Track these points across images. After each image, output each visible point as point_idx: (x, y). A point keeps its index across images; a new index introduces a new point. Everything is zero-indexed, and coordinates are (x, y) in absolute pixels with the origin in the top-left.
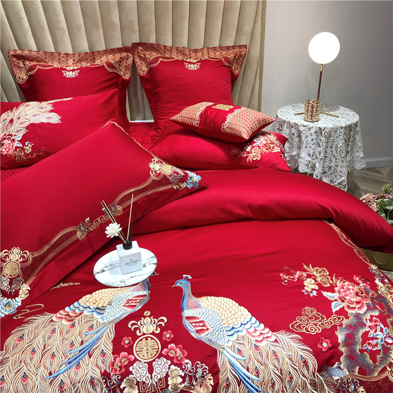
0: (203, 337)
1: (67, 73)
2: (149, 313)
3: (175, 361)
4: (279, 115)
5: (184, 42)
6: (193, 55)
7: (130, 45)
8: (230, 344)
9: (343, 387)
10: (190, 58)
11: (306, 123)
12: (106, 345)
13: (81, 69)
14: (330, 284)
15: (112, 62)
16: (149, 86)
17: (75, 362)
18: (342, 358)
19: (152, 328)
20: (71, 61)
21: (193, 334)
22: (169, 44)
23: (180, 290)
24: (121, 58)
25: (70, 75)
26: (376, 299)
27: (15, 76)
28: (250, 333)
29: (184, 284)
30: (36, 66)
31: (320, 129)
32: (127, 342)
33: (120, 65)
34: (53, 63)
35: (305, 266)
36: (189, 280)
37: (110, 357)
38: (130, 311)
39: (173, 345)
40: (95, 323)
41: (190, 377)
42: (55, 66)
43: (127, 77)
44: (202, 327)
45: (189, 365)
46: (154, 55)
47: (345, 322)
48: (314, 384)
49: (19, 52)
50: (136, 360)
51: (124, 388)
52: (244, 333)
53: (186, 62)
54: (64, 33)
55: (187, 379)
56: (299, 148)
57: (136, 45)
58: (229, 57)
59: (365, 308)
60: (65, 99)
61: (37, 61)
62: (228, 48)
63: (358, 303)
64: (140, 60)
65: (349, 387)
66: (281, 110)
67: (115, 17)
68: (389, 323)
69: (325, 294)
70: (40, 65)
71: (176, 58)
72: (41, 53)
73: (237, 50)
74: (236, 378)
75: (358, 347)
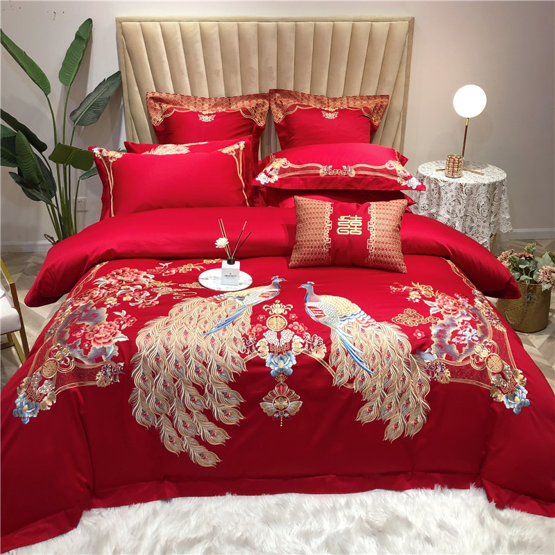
0: (321, 320)
1: (204, 117)
2: (279, 301)
3: (298, 333)
4: (420, 171)
5: (322, 90)
6: (331, 104)
7: (267, 91)
8: (342, 326)
9: (431, 369)
10: (329, 106)
11: (446, 179)
12: (246, 318)
13: (216, 113)
14: (433, 297)
15: (248, 108)
16: (283, 134)
17: (222, 326)
18: (432, 346)
19: (281, 311)
20: (206, 106)
21: (312, 318)
22: (307, 92)
23: (305, 290)
24: (257, 104)
25: (206, 119)
26: (471, 310)
27: (151, 118)
28: (358, 321)
29: (308, 286)
30: (172, 109)
31: (461, 185)
32: (261, 318)
33: (255, 112)
34: (188, 106)
35: (413, 283)
36: (312, 285)
37: (248, 326)
38: (264, 299)
39: (297, 323)
40: (237, 305)
41: (309, 344)
42: (191, 110)
43: (261, 124)
44: (321, 314)
45: (309, 337)
46: (291, 102)
47: (440, 321)
48: (408, 363)
49: (157, 95)
50: (268, 329)
51: (258, 347)
52: (354, 320)
53: (324, 110)
54: (202, 77)
55: (307, 345)
56: (439, 205)
57: (273, 92)
58: (369, 107)
59: (460, 314)
60: (200, 143)
61: (174, 104)
62: (369, 97)
63: (453, 310)
64: (277, 107)
65: (437, 368)
66: (423, 165)
67: (254, 63)
68: (478, 327)
69: (426, 302)
70: (176, 108)
71: (314, 106)
72: (178, 96)
73: (378, 100)
74: (344, 349)
75: (447, 340)
